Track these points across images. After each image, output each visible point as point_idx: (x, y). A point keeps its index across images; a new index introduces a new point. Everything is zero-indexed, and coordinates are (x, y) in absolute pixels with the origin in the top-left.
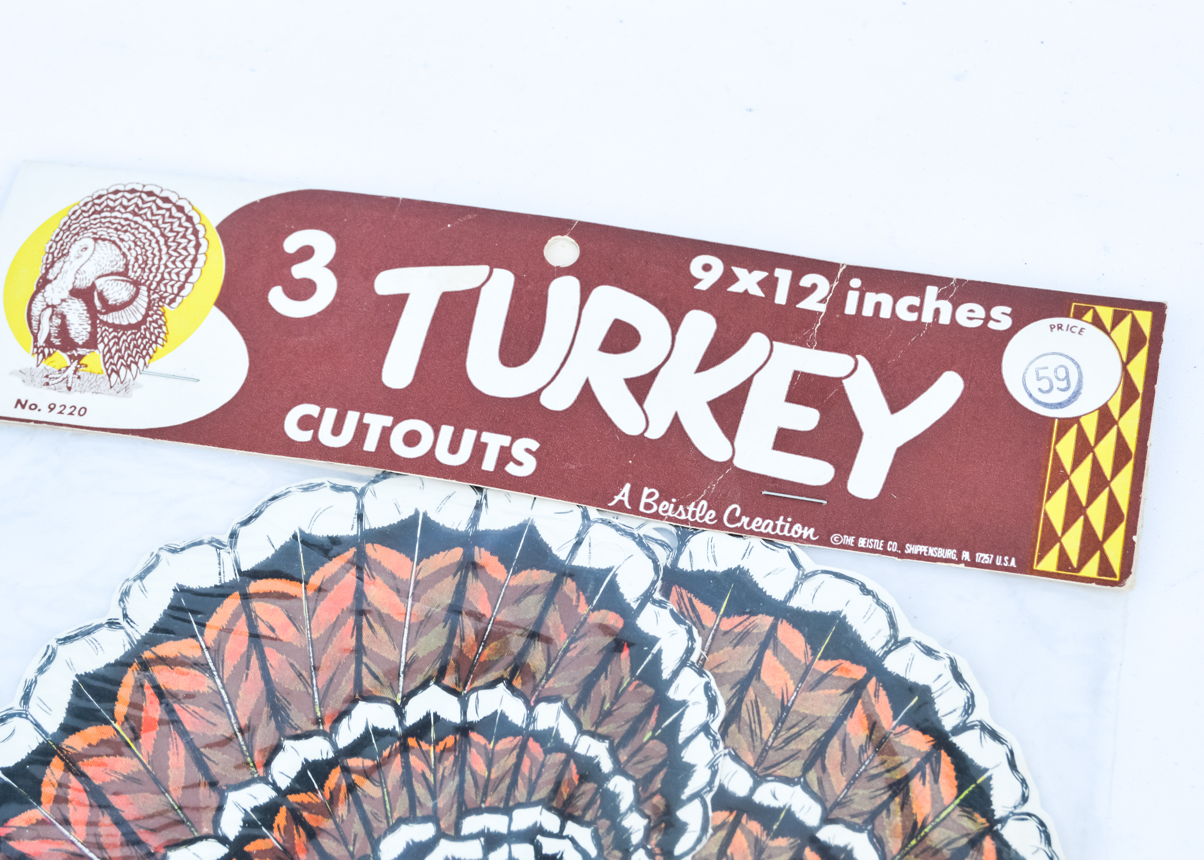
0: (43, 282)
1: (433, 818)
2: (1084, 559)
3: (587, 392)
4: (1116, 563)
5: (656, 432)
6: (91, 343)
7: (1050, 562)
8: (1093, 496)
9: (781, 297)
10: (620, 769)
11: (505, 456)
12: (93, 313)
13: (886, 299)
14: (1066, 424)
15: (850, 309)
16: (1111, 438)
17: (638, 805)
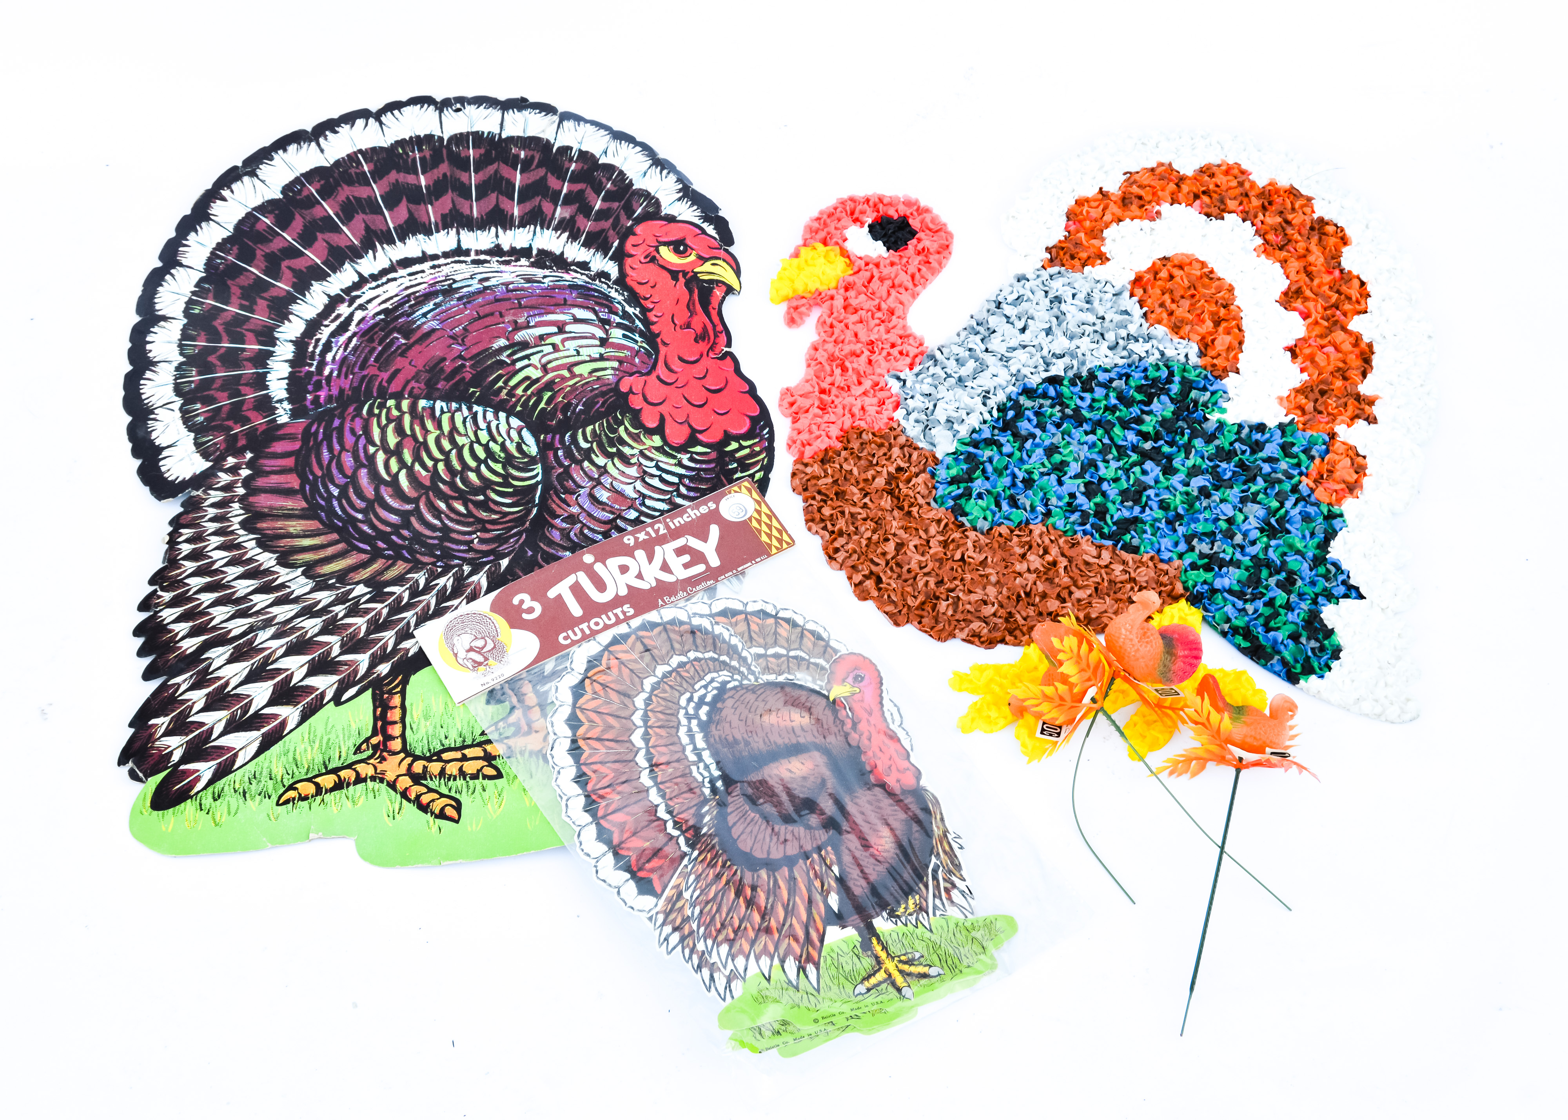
0: (456, 655)
1: (686, 690)
2: (782, 545)
3: (629, 586)
4: (789, 541)
5: (654, 584)
6: (486, 659)
7: (774, 551)
8: (771, 530)
9: (654, 535)
10: (720, 655)
11: (624, 613)
12: (479, 653)
13: (680, 519)
14: (750, 519)
15: (673, 527)
16: (763, 515)
17: (731, 659)
